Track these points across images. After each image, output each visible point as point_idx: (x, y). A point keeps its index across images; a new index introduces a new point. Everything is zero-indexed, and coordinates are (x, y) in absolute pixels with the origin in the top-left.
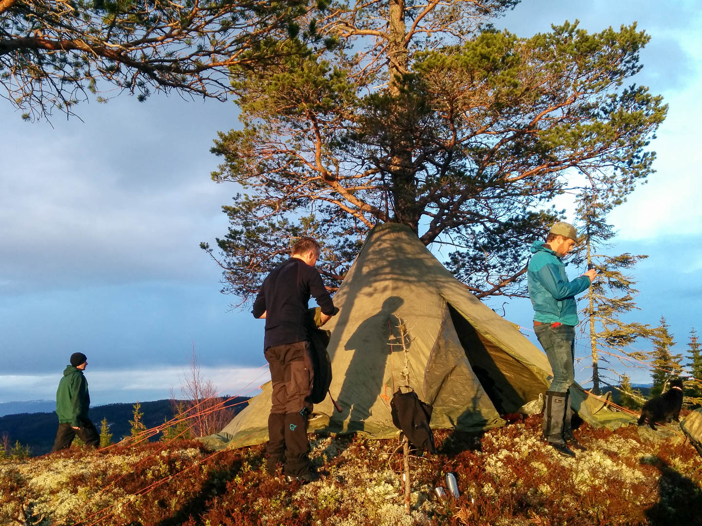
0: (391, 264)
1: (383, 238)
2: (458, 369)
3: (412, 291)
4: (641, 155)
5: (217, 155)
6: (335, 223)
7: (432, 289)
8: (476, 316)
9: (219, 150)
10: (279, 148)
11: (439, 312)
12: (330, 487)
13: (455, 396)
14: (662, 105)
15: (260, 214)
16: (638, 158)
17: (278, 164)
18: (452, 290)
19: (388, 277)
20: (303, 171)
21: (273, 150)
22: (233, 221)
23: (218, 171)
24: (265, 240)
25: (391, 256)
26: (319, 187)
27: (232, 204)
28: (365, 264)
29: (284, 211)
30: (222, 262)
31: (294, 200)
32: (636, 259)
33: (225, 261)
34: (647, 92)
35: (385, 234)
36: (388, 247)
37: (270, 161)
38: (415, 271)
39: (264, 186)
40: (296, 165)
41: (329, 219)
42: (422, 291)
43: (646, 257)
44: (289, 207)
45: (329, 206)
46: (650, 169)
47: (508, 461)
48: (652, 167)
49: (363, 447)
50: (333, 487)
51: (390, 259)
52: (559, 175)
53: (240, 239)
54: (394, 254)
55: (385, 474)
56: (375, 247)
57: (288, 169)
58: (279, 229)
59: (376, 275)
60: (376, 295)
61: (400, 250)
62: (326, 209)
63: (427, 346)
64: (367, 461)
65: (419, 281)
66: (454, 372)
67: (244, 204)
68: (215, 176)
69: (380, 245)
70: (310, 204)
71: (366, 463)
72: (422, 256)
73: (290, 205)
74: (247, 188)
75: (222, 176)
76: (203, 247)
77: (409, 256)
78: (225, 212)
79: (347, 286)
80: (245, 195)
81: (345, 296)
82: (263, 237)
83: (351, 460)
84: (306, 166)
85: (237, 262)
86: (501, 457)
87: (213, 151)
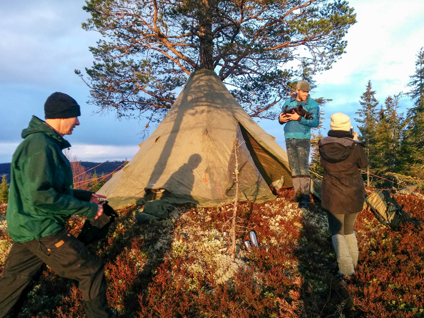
0: (206, 96)
1: (201, 78)
2: (247, 163)
3: (219, 114)
4: (340, 42)
5: (87, 11)
6: (160, 65)
7: (230, 113)
8: (254, 131)
9: (89, 8)
10: (129, 12)
11: (235, 127)
12: (179, 241)
13: (247, 180)
14: (353, 13)
15: (113, 54)
16: (339, 43)
17: (127, 23)
18: (241, 114)
19: (205, 104)
20: (143, 29)
21: (125, 12)
22: (96, 57)
23: (87, 22)
24: (118, 72)
25: (206, 90)
26: (152, 41)
27: (96, 46)
28: (189, 94)
29: (129, 54)
30: (89, 84)
31: (135, 48)
32: (326, 101)
33: (91, 83)
34: (348, 5)
35: (202, 76)
36: (204, 85)
37: (121, 21)
38: (219, 101)
39: (116, 37)
40: (138, 25)
41: (157, 62)
42: (224, 114)
43: (331, 100)
44: (132, 52)
45: (157, 54)
46: (344, 51)
47: (282, 222)
48: (344, 50)
49: (194, 212)
50: (181, 241)
51: (205, 92)
52: (295, 49)
53: (101, 70)
54: (208, 89)
55: (212, 232)
56: (196, 84)
57: (133, 27)
58: (127, 66)
59: (197, 102)
60: (197, 115)
61: (211, 87)
62: (156, 56)
63: (229, 148)
64: (199, 222)
65: (222, 108)
66: (245, 165)
67: (103, 47)
68: (84, 26)
69: (199, 83)
70: (146, 52)
71: (199, 224)
72: (224, 92)
73: (132, 51)
74: (105, 37)
75: (90, 26)
76: (77, 72)
77: (216, 91)
78: (91, 51)
79: (177, 108)
80: (104, 41)
81: (176, 114)
82: (117, 70)
83: (188, 221)
84: (146, 27)
85: (99, 84)
86: (278, 220)
87: (85, 8)
